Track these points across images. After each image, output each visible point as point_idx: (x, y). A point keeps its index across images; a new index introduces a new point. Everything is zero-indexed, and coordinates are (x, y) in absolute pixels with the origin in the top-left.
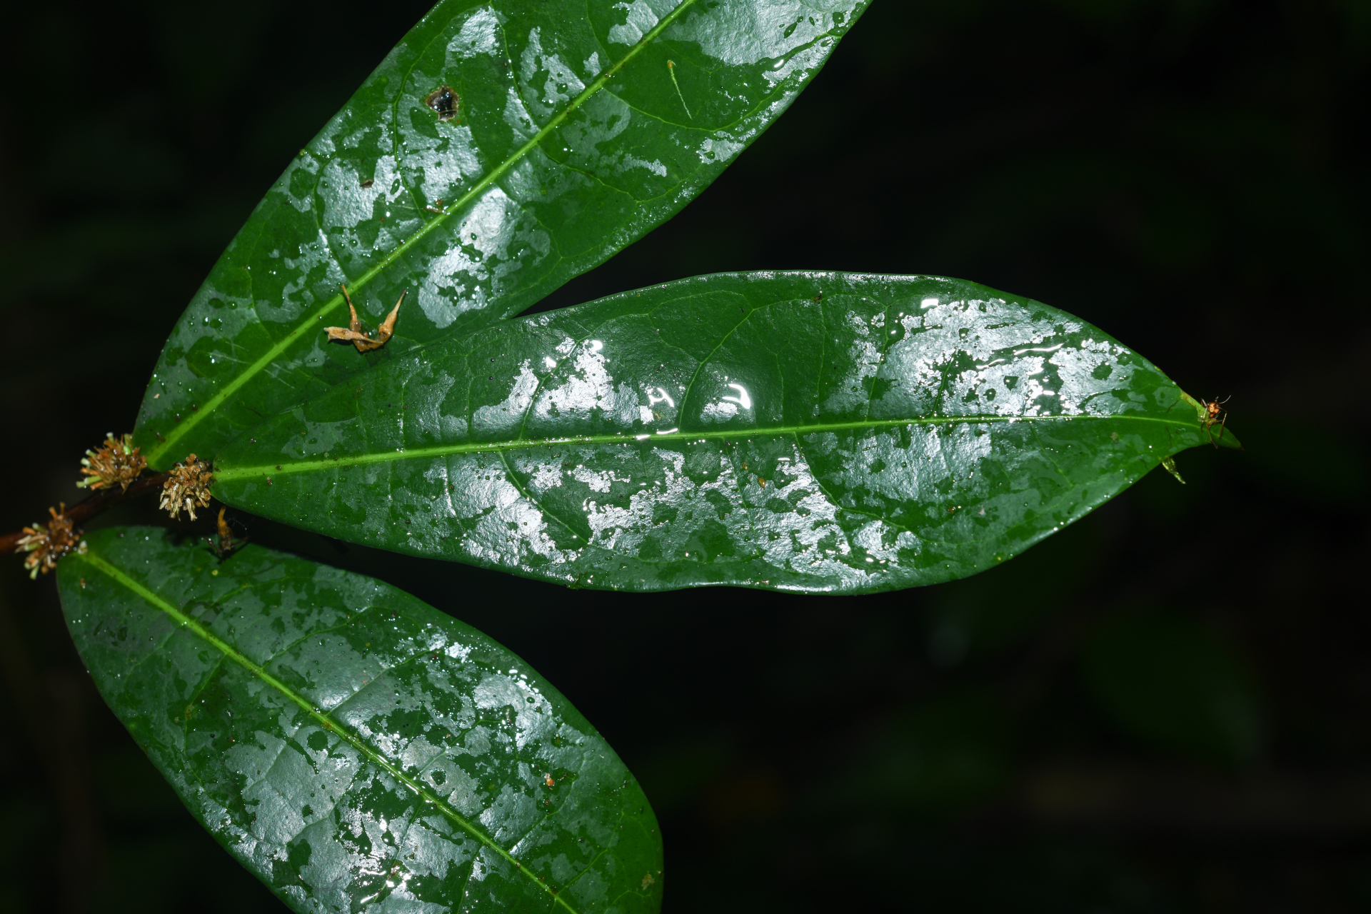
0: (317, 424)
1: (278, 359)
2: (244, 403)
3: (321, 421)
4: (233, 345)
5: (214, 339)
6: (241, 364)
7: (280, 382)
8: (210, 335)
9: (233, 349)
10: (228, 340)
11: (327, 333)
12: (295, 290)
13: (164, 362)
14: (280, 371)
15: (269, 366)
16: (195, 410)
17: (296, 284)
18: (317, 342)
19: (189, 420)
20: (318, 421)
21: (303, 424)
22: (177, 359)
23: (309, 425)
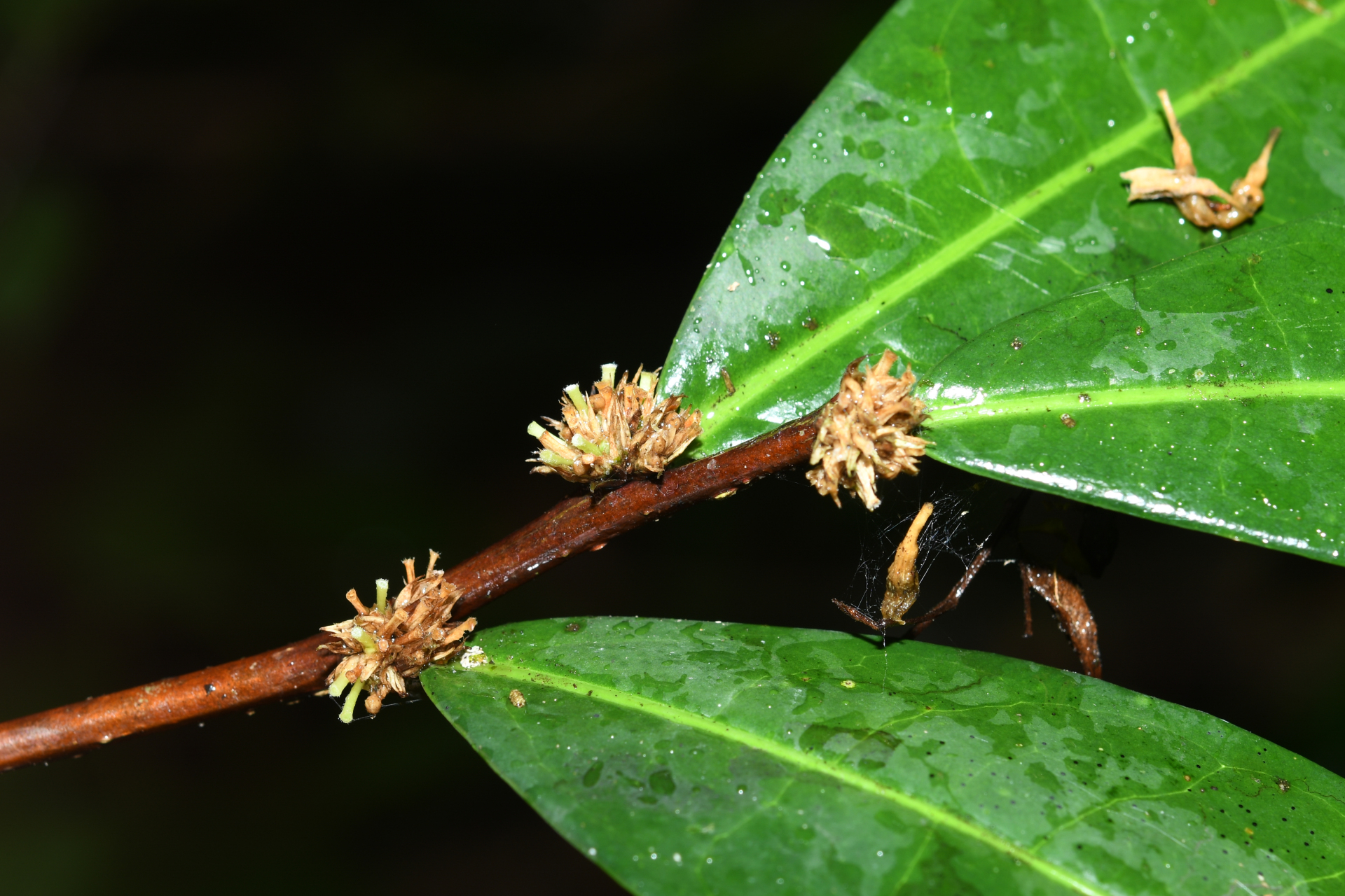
0: (1169, 315)
1: (1010, 236)
2: (931, 317)
3: (1178, 311)
4: (909, 198)
5: (868, 181)
6: (923, 239)
7: (1017, 279)
8: (858, 172)
9: (909, 207)
10: (897, 187)
11: (1126, 185)
12: (1040, 105)
13: (754, 215)
14: (1015, 257)
15: (986, 247)
16: (814, 326)
17: (1044, 94)
18: (1095, 208)
19: (795, 350)
20: (1170, 311)
21: (1136, 315)
22: (782, 213)
23: (1152, 318)
